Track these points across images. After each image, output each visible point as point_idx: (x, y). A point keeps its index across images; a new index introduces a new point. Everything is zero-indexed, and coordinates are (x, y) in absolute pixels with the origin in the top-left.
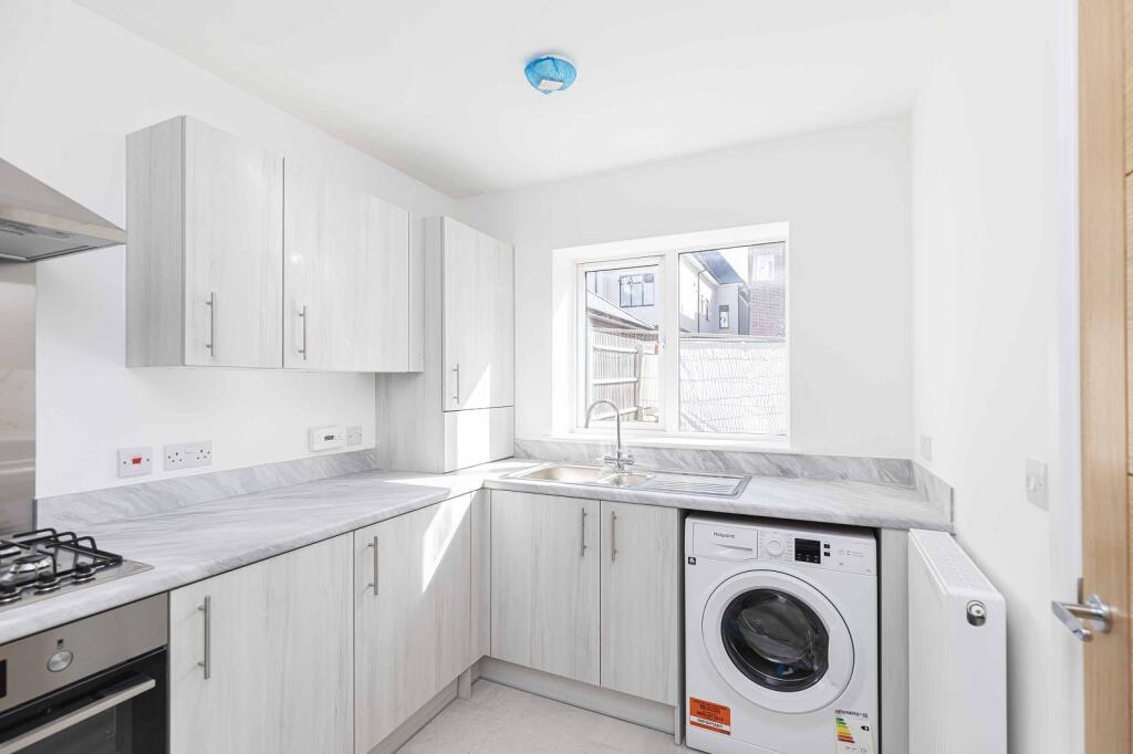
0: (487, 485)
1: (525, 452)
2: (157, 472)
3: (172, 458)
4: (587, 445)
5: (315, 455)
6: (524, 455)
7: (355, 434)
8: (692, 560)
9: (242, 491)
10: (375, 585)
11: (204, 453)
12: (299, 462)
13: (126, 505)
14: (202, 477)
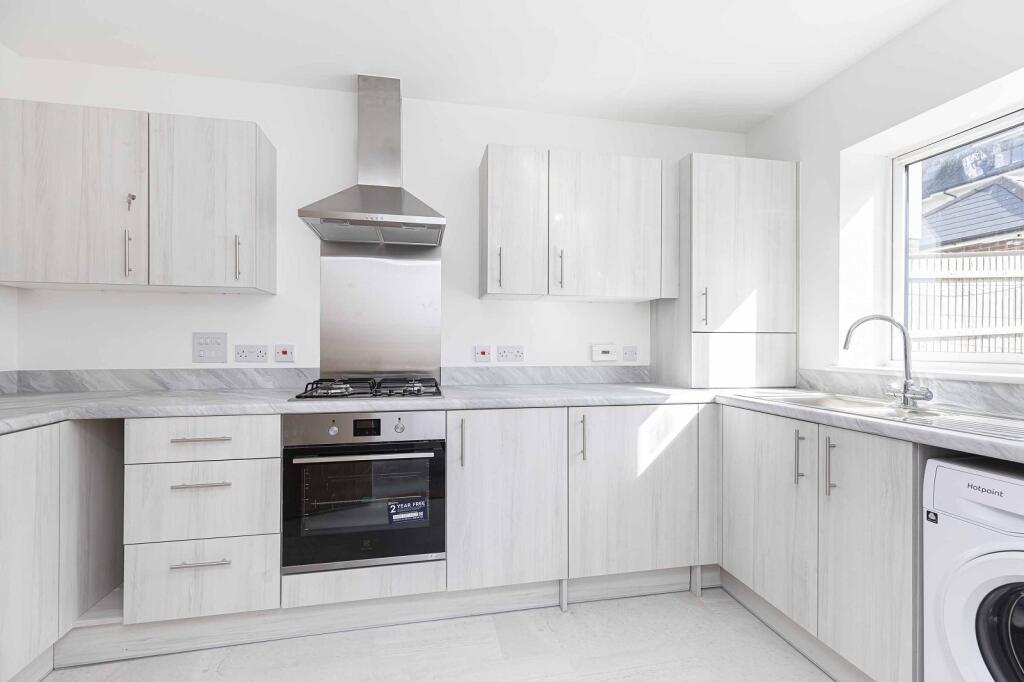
0: (719, 400)
1: (808, 382)
2: (493, 361)
3: (502, 353)
4: (881, 376)
5: (594, 364)
6: (808, 386)
7: (631, 352)
8: (932, 516)
9: (542, 382)
10: (583, 452)
11: (519, 354)
12: (583, 368)
13: (477, 377)
14: (518, 368)
